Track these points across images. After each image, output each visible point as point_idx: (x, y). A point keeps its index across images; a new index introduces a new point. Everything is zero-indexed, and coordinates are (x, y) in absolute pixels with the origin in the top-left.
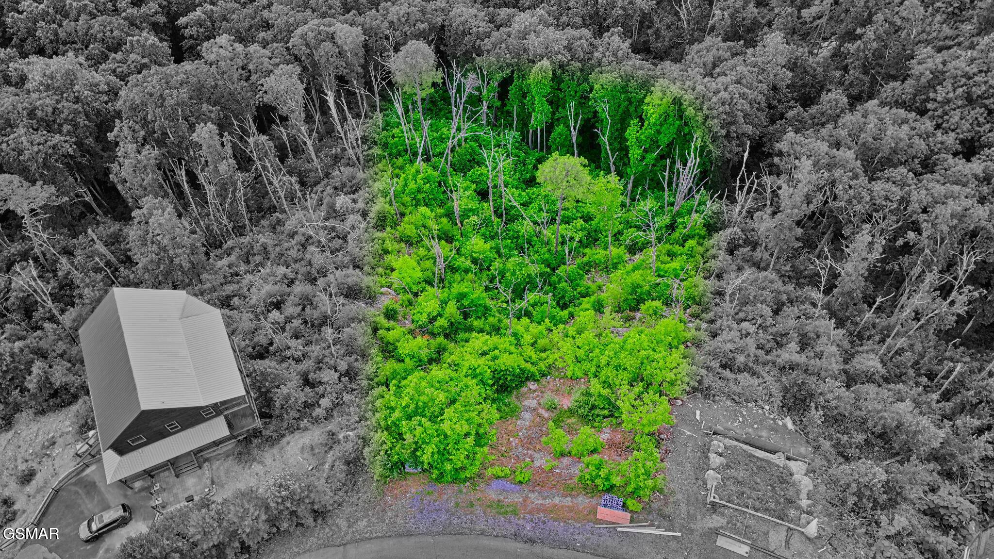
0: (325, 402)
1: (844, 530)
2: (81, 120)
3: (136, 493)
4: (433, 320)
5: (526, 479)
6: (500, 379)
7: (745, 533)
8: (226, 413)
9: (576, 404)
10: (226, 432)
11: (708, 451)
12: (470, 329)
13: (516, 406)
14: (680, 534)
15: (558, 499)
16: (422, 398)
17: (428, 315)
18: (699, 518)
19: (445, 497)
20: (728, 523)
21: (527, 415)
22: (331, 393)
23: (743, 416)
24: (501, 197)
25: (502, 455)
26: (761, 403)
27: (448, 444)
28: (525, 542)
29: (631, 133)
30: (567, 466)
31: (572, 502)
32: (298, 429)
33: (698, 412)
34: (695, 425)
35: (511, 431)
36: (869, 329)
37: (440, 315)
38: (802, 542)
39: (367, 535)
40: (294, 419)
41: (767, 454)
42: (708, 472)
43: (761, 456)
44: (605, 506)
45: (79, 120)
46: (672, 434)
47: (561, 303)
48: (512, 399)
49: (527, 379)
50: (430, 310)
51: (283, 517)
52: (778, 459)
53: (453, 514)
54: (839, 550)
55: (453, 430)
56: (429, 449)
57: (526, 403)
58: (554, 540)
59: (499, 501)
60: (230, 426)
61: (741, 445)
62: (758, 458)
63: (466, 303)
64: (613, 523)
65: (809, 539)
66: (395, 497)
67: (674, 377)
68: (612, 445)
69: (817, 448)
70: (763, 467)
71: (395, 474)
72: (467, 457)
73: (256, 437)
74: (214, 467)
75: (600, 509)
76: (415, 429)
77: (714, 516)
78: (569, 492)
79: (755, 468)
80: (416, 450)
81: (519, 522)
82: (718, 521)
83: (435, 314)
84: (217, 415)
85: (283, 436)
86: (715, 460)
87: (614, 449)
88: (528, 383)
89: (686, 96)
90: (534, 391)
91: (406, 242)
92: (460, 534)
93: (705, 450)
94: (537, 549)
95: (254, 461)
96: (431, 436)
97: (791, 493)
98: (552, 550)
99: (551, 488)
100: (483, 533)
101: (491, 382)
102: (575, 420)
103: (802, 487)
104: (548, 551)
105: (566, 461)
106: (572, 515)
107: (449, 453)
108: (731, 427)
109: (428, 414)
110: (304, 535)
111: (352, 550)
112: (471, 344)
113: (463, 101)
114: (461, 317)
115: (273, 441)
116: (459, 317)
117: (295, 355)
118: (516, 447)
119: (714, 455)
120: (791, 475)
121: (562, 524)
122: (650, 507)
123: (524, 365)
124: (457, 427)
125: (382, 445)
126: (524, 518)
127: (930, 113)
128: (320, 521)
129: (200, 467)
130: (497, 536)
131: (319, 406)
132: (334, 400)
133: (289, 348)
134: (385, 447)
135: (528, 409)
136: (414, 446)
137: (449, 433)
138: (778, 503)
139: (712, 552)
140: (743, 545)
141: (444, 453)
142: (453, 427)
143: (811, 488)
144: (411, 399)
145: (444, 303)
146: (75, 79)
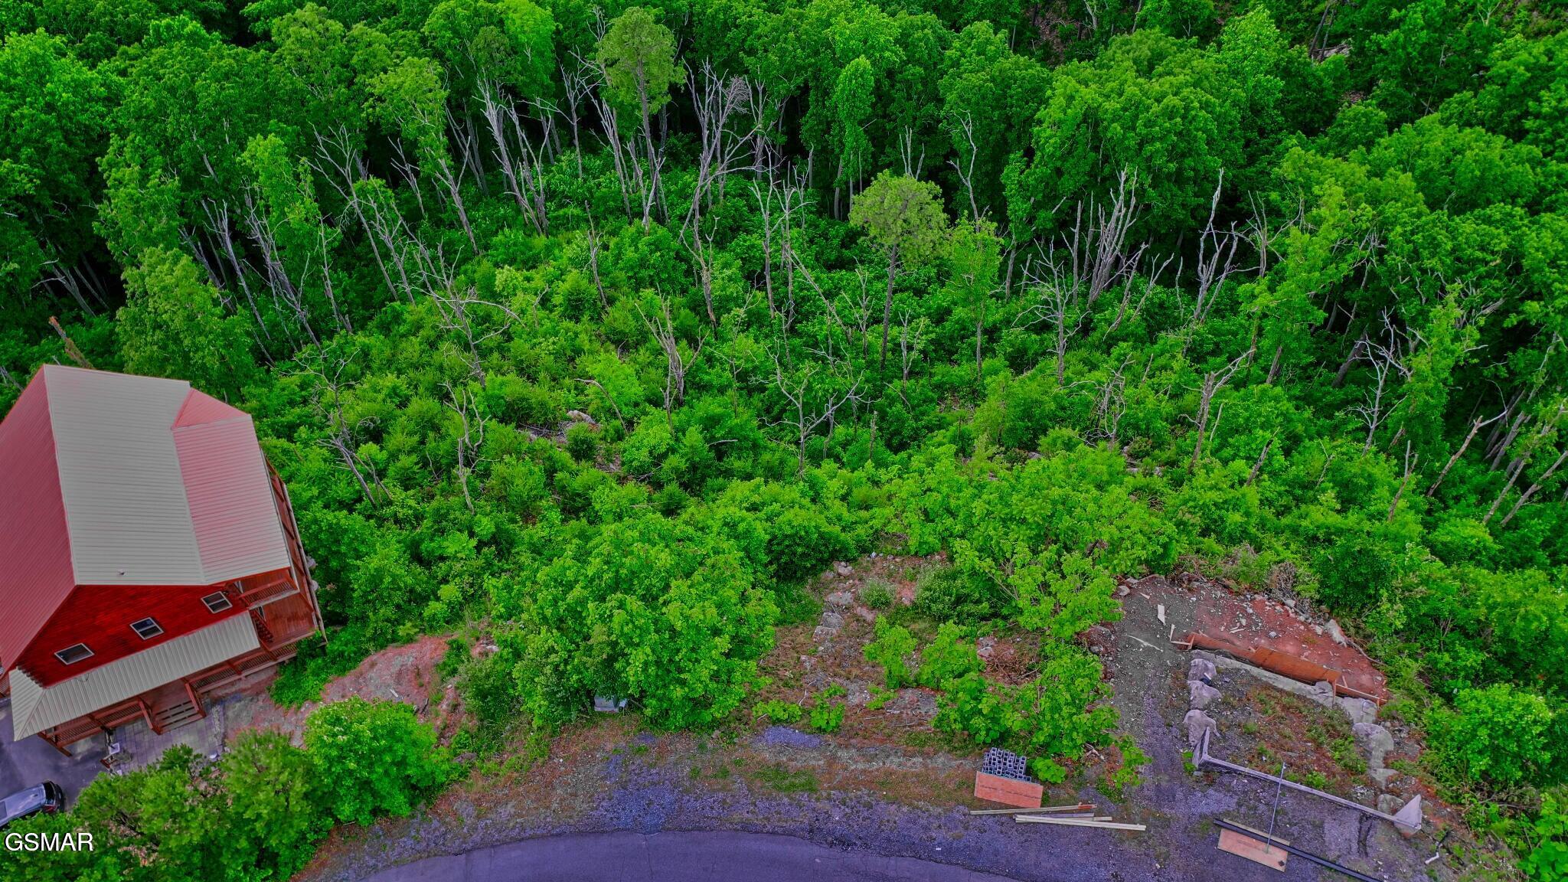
0: (449, 592)
1: (1467, 825)
2: (54, 140)
3: (77, 764)
4: (658, 459)
5: (833, 723)
6: (782, 553)
7: (1273, 827)
8: (254, 606)
9: (928, 594)
10: (254, 643)
11: (1186, 676)
12: (728, 474)
13: (811, 602)
14: (1143, 828)
15: (896, 760)
16: (627, 561)
17: (651, 452)
18: (1179, 795)
19: (672, 758)
20: (1239, 805)
21: (834, 618)
22: (460, 575)
23: (1248, 616)
24: (786, 284)
25: (786, 685)
26: (1279, 594)
27: (678, 651)
28: (831, 845)
29: (1012, 174)
30: (911, 703)
31: (925, 766)
32: (394, 640)
33: (1161, 608)
34: (1157, 631)
35: (803, 644)
36: (1454, 485)
37: (672, 450)
38: (1391, 840)
39: (514, 834)
40: (388, 620)
41: (1299, 684)
42: (1191, 713)
43: (1287, 688)
44: (991, 771)
45: (50, 140)
46: (1115, 644)
47: (895, 441)
48: (805, 591)
49: (834, 556)
50: (653, 442)
51: (342, 792)
52: (1322, 694)
53: (687, 791)
54: (1465, 860)
55: (687, 618)
56: (639, 657)
57: (832, 598)
58: (888, 840)
59: (778, 765)
60: (263, 633)
61: (1248, 667)
62: (1281, 691)
63: (719, 433)
64: (1007, 807)
65: (1405, 838)
66: (573, 761)
67: (1116, 534)
68: (996, 665)
69: (1393, 676)
70: (1294, 707)
71: (574, 714)
72: (715, 677)
73: (313, 657)
74: (230, 714)
75: (982, 777)
76: (611, 616)
77: (1211, 791)
78: (920, 746)
79: (1278, 708)
80: (611, 660)
81: (819, 805)
82: (1219, 802)
83: (663, 449)
84: (237, 610)
85: (366, 653)
86: (1201, 693)
87: (1002, 670)
88: (835, 564)
89: (1106, 105)
90: (847, 578)
91: (617, 343)
92: (700, 829)
93: (1180, 675)
94: (854, 857)
95: (305, 699)
96: (644, 631)
97: (1353, 754)
98: (886, 860)
99: (882, 741)
100: (746, 828)
101: (765, 559)
102: (927, 625)
103: (1373, 745)
104: (877, 863)
105: (909, 695)
106: (924, 790)
107: (680, 670)
108: (1226, 635)
109: (640, 592)
110: (388, 833)
111: (482, 861)
112: (729, 493)
113: (721, 124)
114: (712, 454)
115: (343, 663)
116: (706, 454)
117: (400, 515)
118: (814, 669)
119: (1199, 683)
120: (1350, 723)
121: (905, 809)
122: (1080, 774)
123: (826, 528)
124: (696, 613)
125: (547, 655)
126: (829, 798)
127: (1530, 137)
128: (421, 805)
129: (204, 713)
130: (774, 833)
131: (438, 599)
132: (467, 588)
133: (390, 503)
134: (553, 658)
135: (835, 608)
136: (608, 650)
137: (679, 625)
138: (1331, 774)
139: (1211, 862)
140: (1271, 849)
141: (668, 669)
142: (688, 612)
143: (1391, 747)
144: (607, 563)
145: (680, 431)
146: (49, 72)
